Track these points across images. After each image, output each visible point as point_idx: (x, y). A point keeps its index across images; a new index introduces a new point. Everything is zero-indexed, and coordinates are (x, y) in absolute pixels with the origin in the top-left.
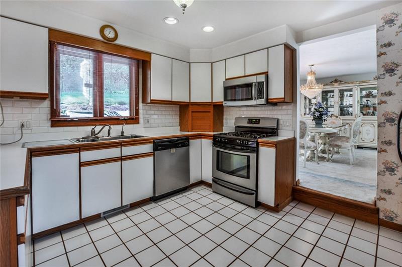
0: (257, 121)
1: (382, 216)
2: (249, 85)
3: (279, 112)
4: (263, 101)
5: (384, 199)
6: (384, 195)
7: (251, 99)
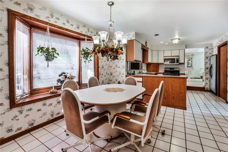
0: (173, 69)
1: (205, 89)
2: (174, 59)
3: (179, 66)
4: (178, 64)
5: (206, 85)
6: (206, 84)
7: (174, 63)
